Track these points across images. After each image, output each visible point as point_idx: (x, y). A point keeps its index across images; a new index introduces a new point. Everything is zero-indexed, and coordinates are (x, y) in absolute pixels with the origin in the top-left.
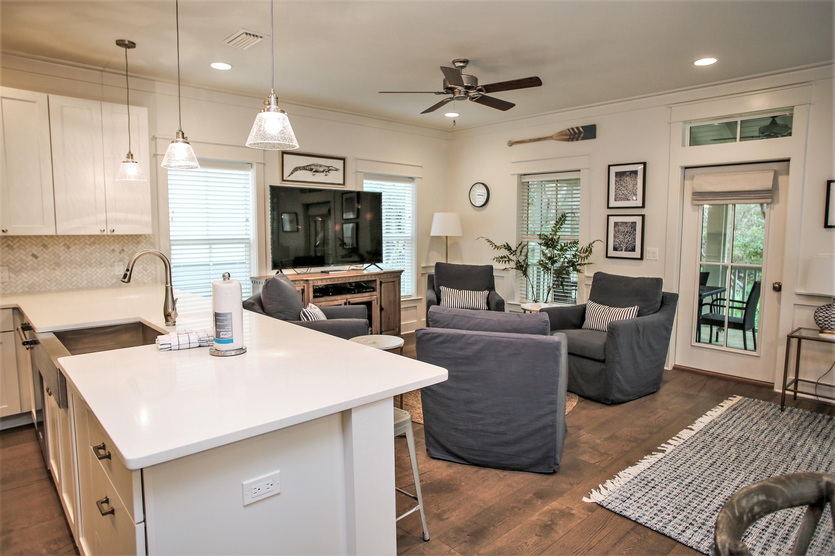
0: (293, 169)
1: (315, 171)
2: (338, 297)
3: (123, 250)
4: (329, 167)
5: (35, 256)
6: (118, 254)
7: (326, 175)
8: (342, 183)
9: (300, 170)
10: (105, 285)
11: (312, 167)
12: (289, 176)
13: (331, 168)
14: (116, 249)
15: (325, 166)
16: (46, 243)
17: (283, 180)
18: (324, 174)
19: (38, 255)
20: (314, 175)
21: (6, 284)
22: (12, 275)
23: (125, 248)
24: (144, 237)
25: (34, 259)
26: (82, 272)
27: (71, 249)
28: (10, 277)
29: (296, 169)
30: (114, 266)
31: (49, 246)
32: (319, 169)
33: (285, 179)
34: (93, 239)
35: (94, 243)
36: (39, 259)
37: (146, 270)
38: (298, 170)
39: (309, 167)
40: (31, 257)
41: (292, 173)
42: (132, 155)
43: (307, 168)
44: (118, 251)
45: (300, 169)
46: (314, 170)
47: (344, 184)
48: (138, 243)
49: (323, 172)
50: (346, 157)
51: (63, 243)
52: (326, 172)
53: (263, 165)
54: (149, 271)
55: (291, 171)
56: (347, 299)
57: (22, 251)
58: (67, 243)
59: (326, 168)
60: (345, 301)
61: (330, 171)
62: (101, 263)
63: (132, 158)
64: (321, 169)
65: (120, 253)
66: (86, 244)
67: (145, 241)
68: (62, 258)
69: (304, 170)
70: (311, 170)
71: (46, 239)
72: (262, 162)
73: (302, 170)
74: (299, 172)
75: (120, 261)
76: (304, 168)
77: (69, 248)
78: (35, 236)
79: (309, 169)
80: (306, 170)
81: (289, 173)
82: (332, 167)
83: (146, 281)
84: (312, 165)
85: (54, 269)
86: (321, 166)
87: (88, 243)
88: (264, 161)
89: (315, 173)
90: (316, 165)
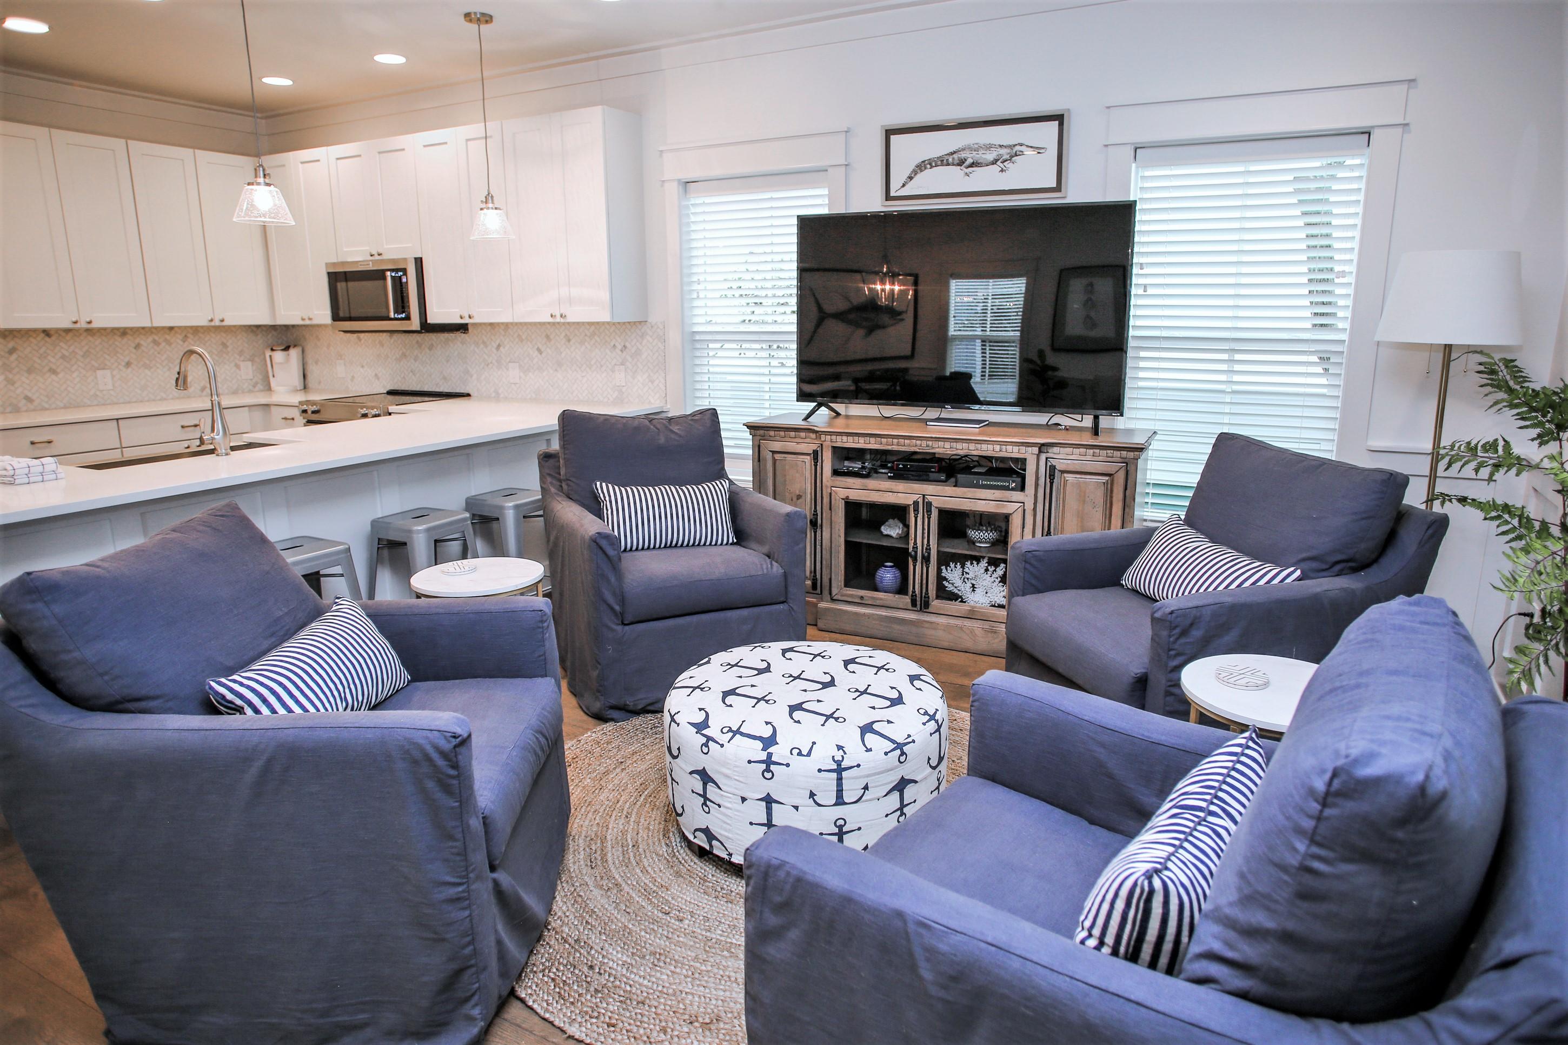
0: (912, 167)
1: (971, 166)
3: (625, 347)
4: (1012, 146)
5: (540, 351)
6: (620, 353)
7: (1002, 171)
8: (1053, 184)
9: (932, 167)
10: (606, 400)
11: (963, 155)
12: (904, 185)
13: (1018, 148)
14: (617, 344)
15: (1001, 146)
16: (549, 333)
17: (888, 197)
18: (995, 168)
19: (542, 350)
20: (967, 174)
21: (518, 385)
22: (522, 374)
23: (628, 344)
25: (539, 355)
27: (571, 343)
28: (520, 377)
29: (921, 167)
30: (615, 371)
32: (984, 156)
33: (892, 194)
34: (593, 328)
36: (544, 354)
37: (652, 382)
38: (926, 168)
39: (955, 156)
40: (537, 352)
41: (911, 178)
43: (950, 160)
44: (619, 347)
45: (930, 164)
46: (970, 161)
47: (1058, 188)
49: (994, 162)
51: (563, 334)
52: (1003, 162)
53: (843, 168)
55: (907, 174)
56: (924, 495)
57: (529, 344)
58: (568, 334)
59: (1004, 151)
61: (1015, 158)
62: (602, 366)
64: (990, 157)
65: (622, 351)
66: (586, 335)
68: (563, 355)
69: (942, 165)
70: (961, 163)
71: (548, 326)
72: (842, 161)
73: (936, 165)
74: (928, 172)
75: (622, 364)
76: (942, 161)
77: (569, 341)
78: (540, 323)
79: (956, 161)
80: (948, 164)
81: (904, 178)
82: (1021, 145)
84: (963, 150)
85: (556, 370)
86: (989, 147)
88: (846, 161)
89: (970, 169)
90: (976, 146)
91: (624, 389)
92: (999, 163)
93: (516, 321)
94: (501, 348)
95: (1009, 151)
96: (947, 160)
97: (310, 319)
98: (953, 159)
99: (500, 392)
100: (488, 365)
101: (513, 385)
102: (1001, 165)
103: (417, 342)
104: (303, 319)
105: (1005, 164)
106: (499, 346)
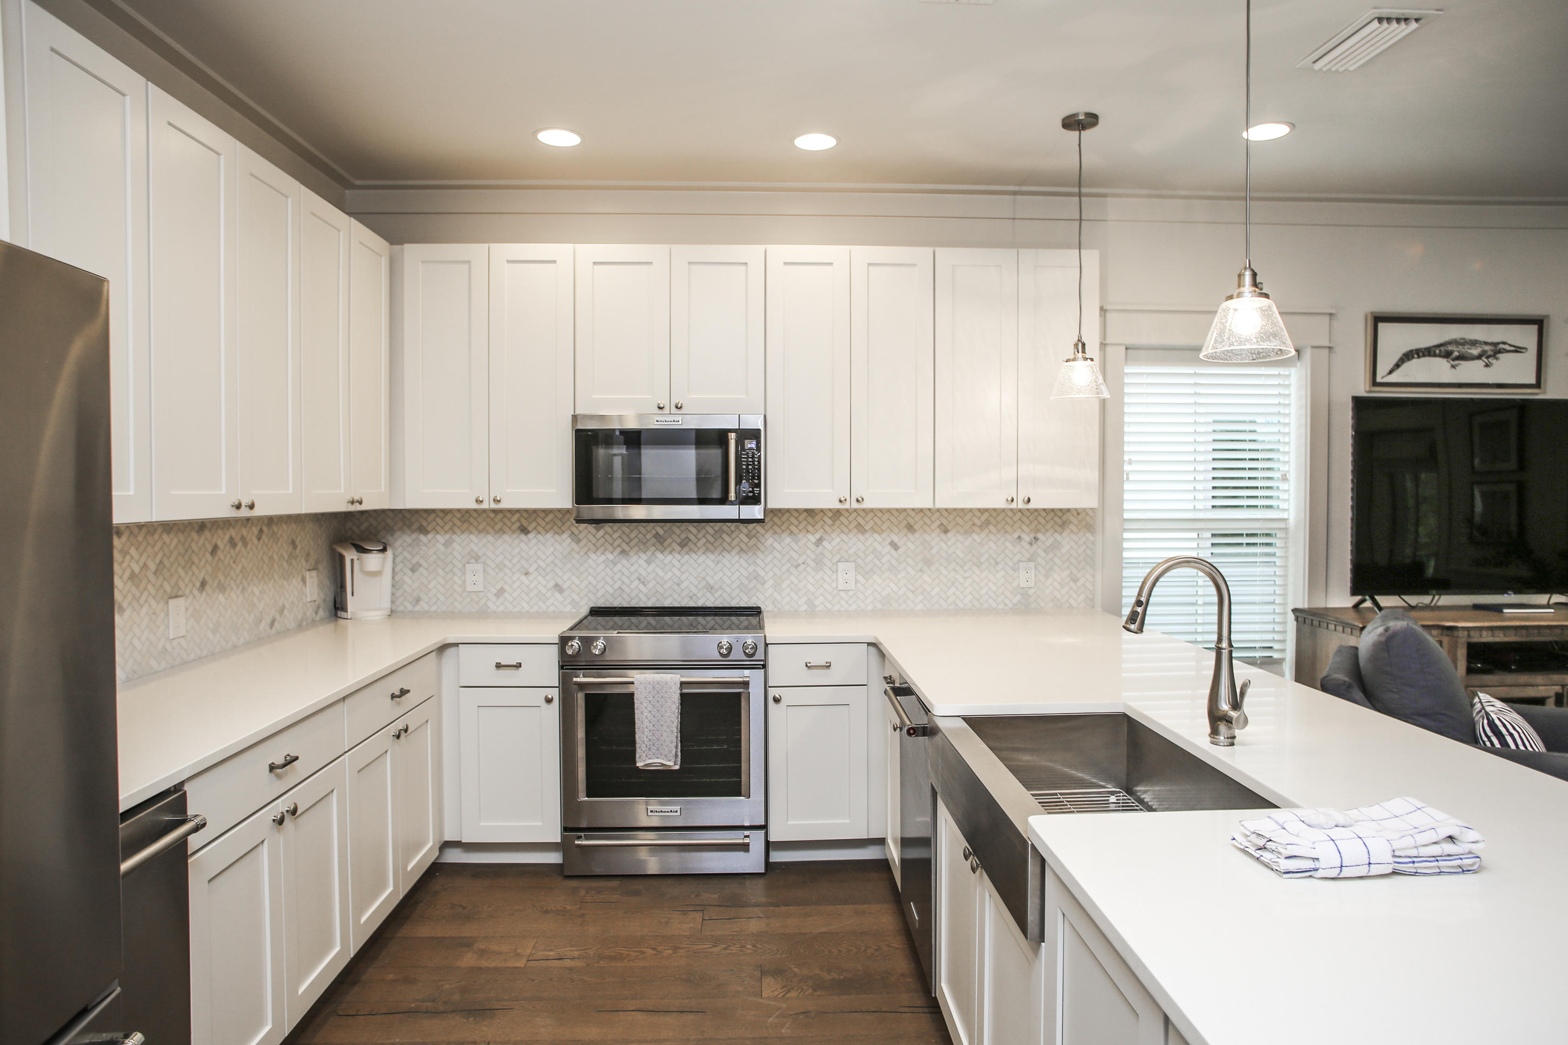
0: (1400, 355)
1: (1458, 358)
2: (1539, 679)
3: (1036, 539)
4: (1495, 344)
5: (894, 546)
6: (1028, 546)
7: (1487, 366)
8: (1533, 381)
9: (1419, 357)
10: (1001, 606)
11: (1450, 348)
12: (1390, 372)
13: (1502, 346)
14: (1023, 536)
15: (1486, 343)
16: (912, 522)
17: (1375, 383)
18: (1479, 364)
19: (899, 544)
20: (1453, 367)
21: (851, 593)
22: (860, 578)
23: (1039, 536)
24: (1075, 514)
25: (893, 552)
26: (964, 578)
27: (949, 535)
28: (857, 582)
29: (1408, 356)
30: (1018, 569)
31: (916, 527)
32: (1469, 351)
33: (1379, 380)
34: (986, 515)
35: (987, 523)
36: (900, 551)
37: (1075, 581)
38: (1413, 357)
39: (1442, 349)
40: (889, 547)
41: (1397, 366)
42: (1084, 345)
43: (1437, 352)
44: (1027, 539)
45: (1418, 353)
46: (1456, 354)
47: (1538, 385)
48: (1063, 525)
49: (1479, 357)
50: (1548, 316)
51: (938, 523)
52: (1488, 358)
53: (1327, 351)
54: (1080, 583)
56: (1563, 686)
57: (876, 535)
58: (945, 523)
59: (1487, 348)
60: (1558, 689)
61: (1498, 355)
62: (997, 563)
63: (1084, 352)
64: (1475, 351)
65: (1031, 544)
66: (974, 525)
67: (1075, 521)
68: (934, 551)
69: (1429, 355)
70: (1447, 355)
71: (912, 514)
72: (1327, 344)
73: (1424, 356)
75: (1029, 560)
76: (1428, 352)
77: (946, 531)
78: (897, 510)
79: (1443, 354)
80: (1435, 355)
82: (1504, 343)
83: (1074, 604)
84: (1449, 343)
85: (921, 570)
86: (1474, 343)
87: (978, 522)
88: (1330, 342)
89: (1457, 362)
90: (1462, 341)
91: (1031, 592)
92: (1484, 358)
93: (939, 505)
94: (825, 543)
95: (1493, 348)
96: (1435, 352)
97: (497, 501)
98: (1440, 351)
99: (817, 603)
100: (797, 566)
101: (842, 594)
102: (1486, 360)
103: (657, 535)
104: (478, 501)
105: (1490, 360)
106: (819, 542)
